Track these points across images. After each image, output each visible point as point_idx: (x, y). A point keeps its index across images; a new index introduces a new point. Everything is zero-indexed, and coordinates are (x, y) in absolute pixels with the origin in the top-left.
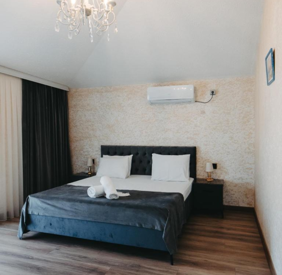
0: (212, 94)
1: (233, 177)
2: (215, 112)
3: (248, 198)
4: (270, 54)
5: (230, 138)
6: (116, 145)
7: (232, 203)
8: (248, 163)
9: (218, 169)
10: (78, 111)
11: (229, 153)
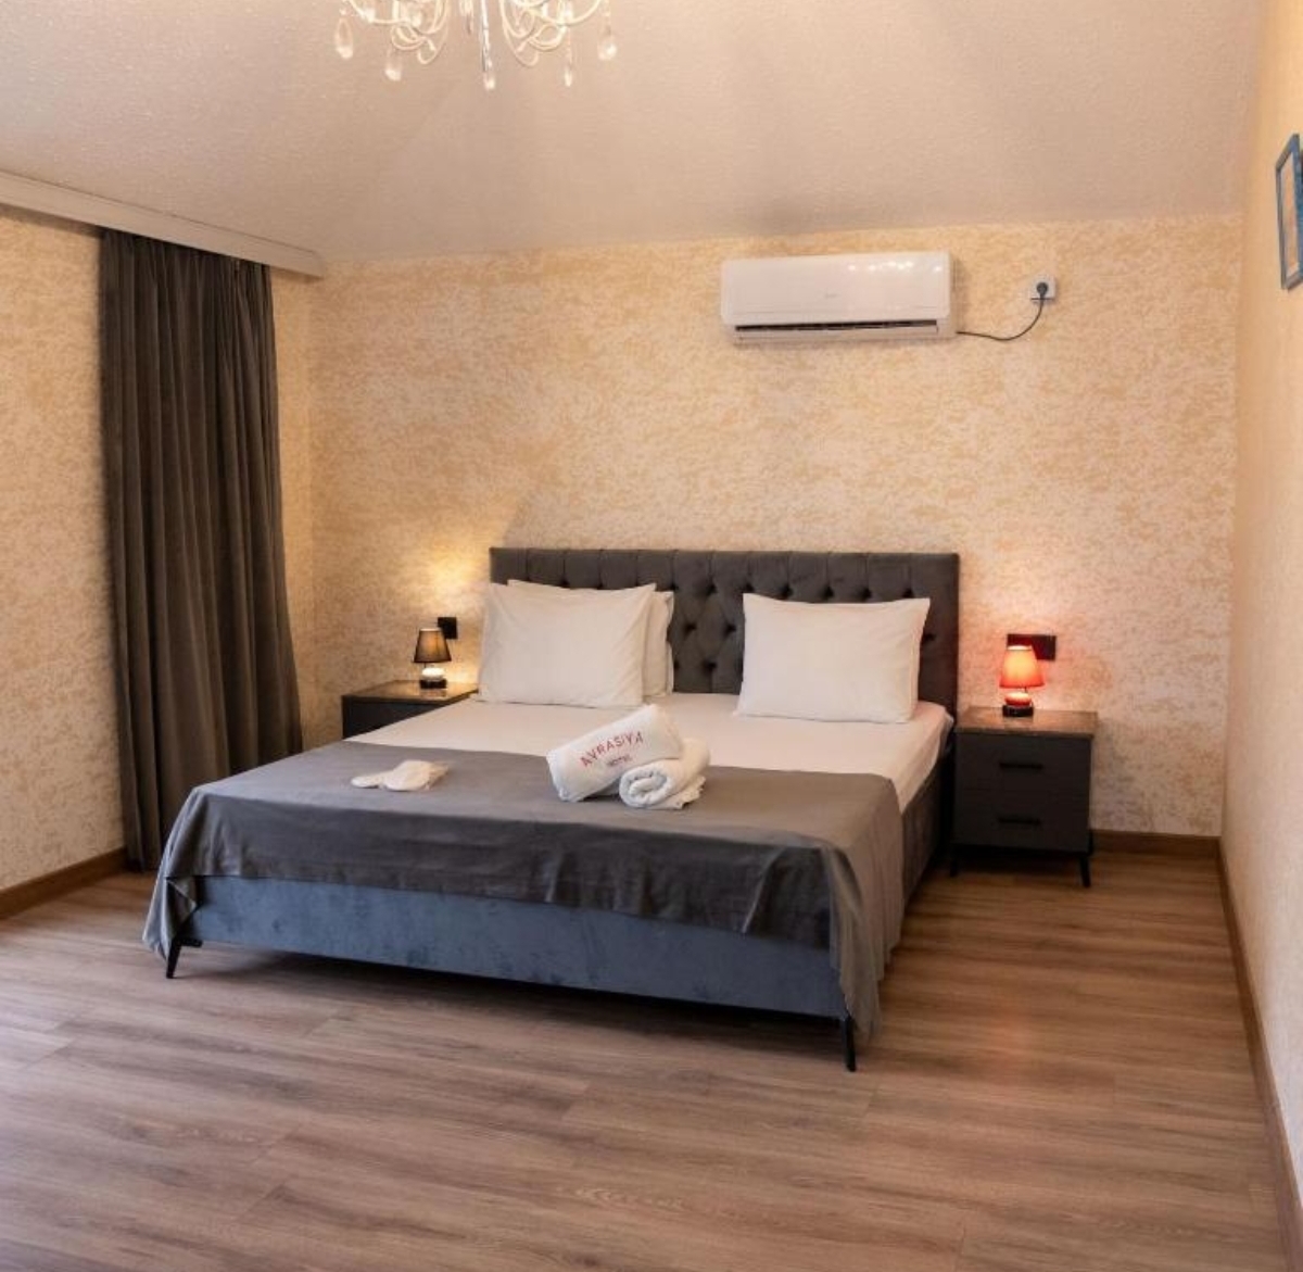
0: (1038, 296)
1: (1131, 697)
2: (1052, 386)
3: (1193, 794)
4: (1290, 161)
5: (1120, 514)
6: (564, 545)
7: (1121, 820)
8: (1201, 632)
9: (1063, 660)
10: (370, 374)
11: (1114, 585)
